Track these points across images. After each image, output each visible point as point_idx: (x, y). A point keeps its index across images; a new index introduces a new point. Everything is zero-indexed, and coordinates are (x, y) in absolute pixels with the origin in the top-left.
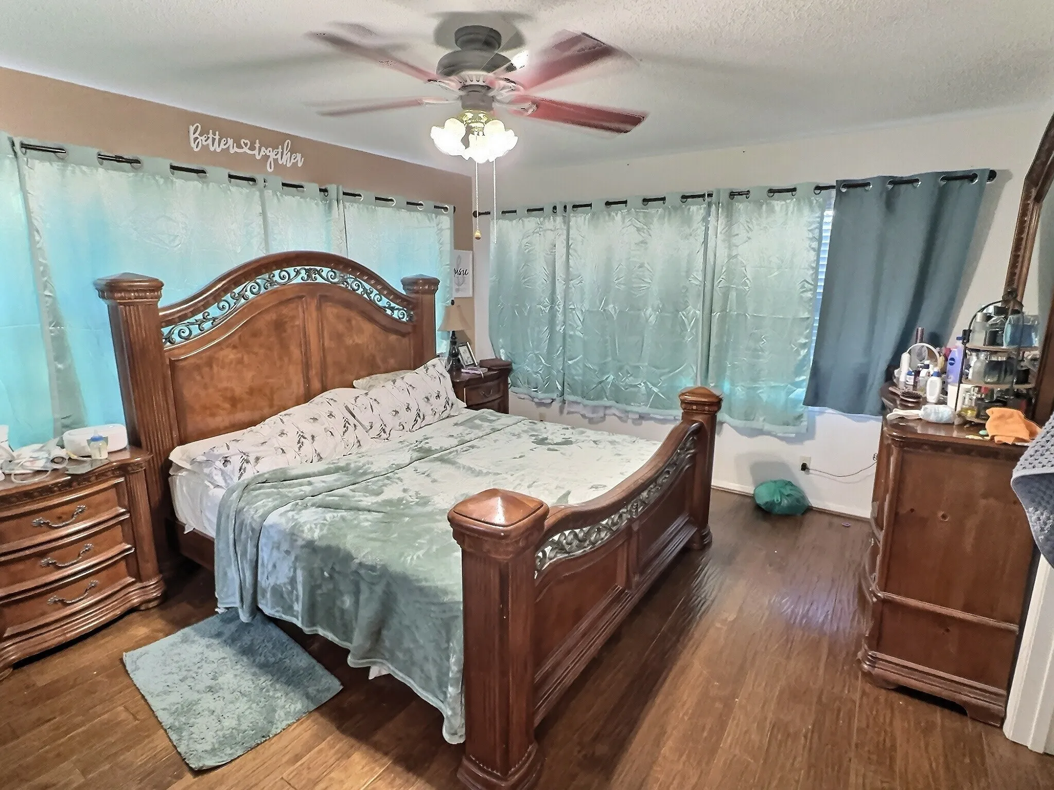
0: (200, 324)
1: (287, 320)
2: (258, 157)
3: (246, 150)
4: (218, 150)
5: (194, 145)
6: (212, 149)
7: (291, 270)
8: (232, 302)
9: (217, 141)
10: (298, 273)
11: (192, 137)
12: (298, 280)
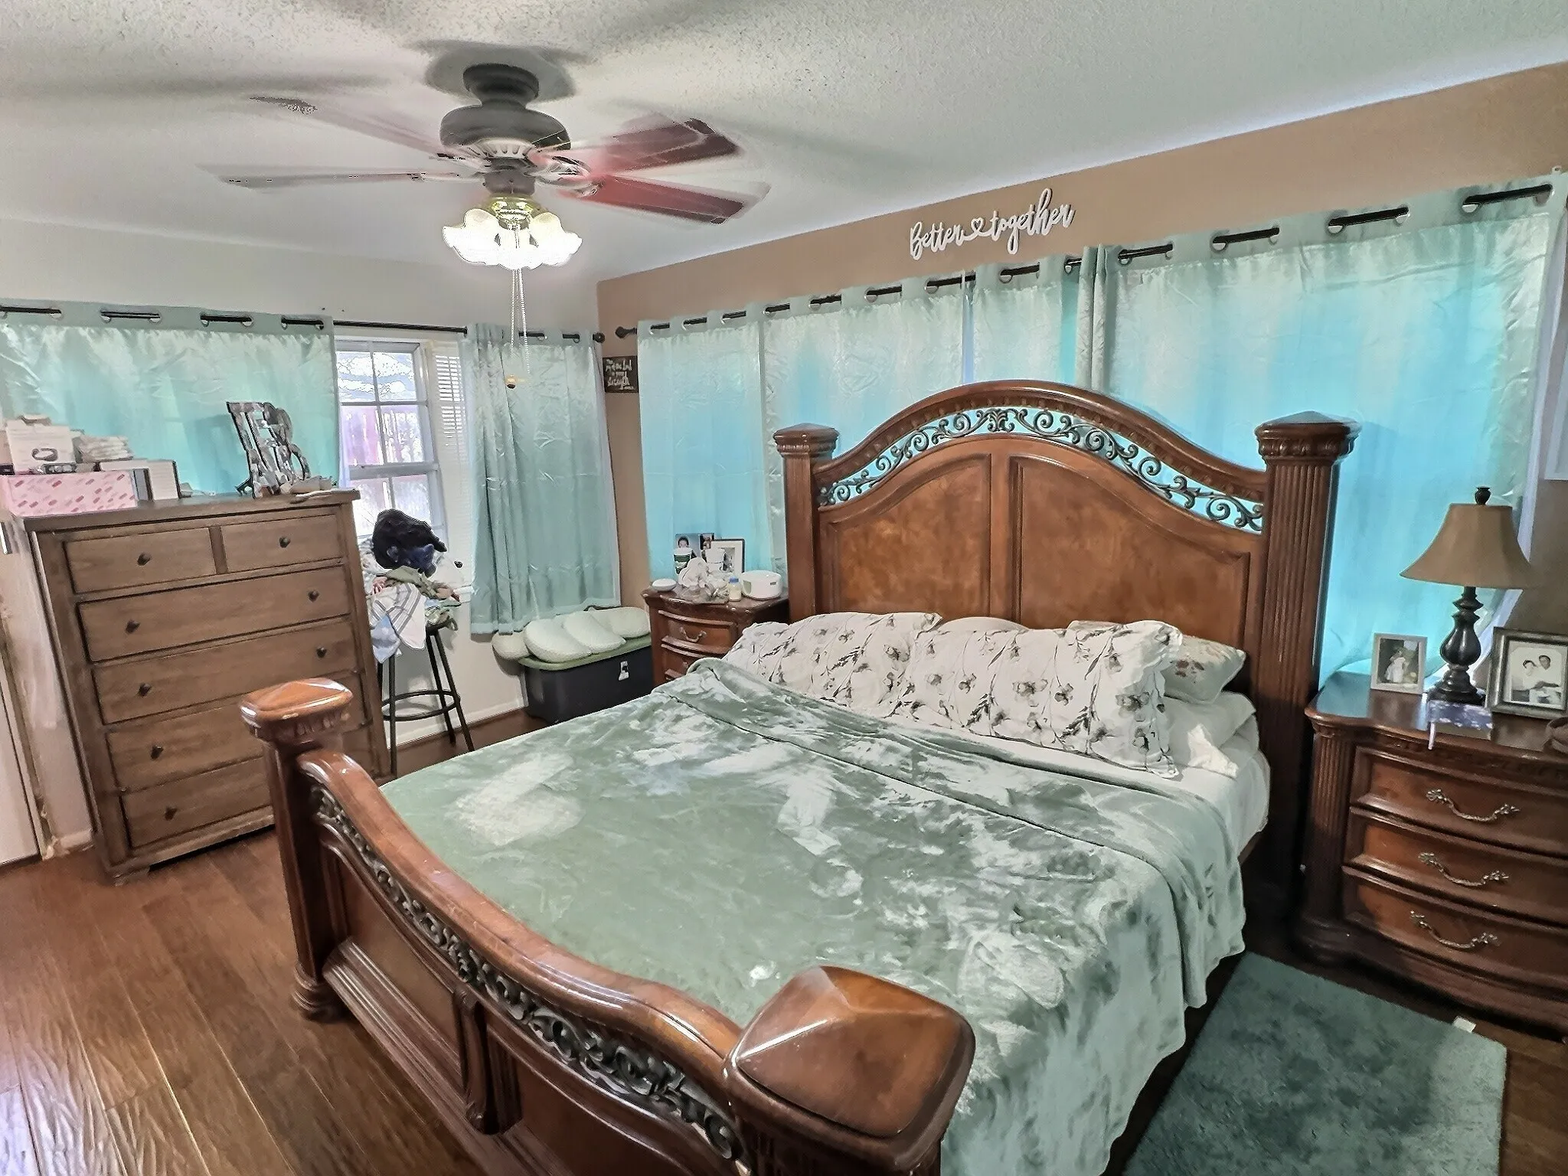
0: (858, 484)
1: (960, 491)
2: (995, 238)
3: (977, 233)
4: (942, 248)
5: (913, 253)
6: (934, 250)
7: (972, 413)
8: (893, 459)
9: (939, 236)
10: (983, 418)
11: (912, 242)
12: (984, 429)
